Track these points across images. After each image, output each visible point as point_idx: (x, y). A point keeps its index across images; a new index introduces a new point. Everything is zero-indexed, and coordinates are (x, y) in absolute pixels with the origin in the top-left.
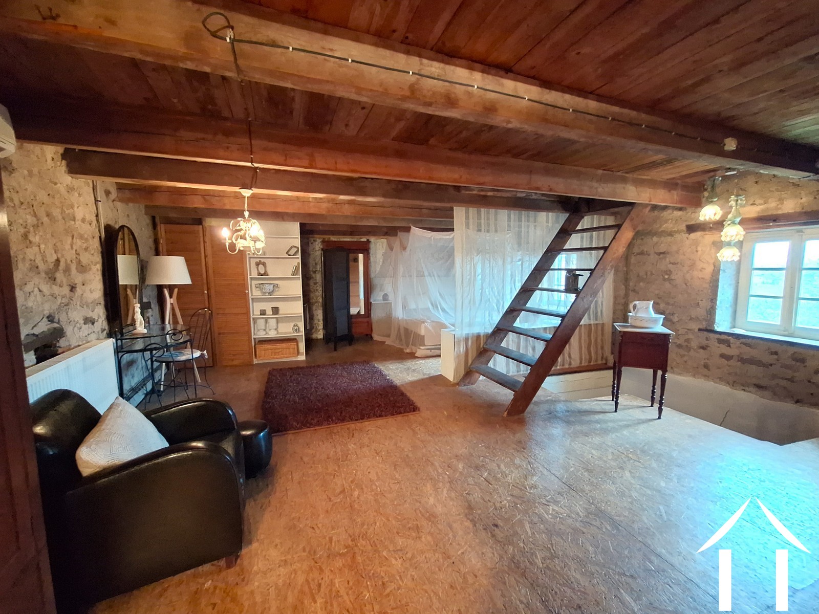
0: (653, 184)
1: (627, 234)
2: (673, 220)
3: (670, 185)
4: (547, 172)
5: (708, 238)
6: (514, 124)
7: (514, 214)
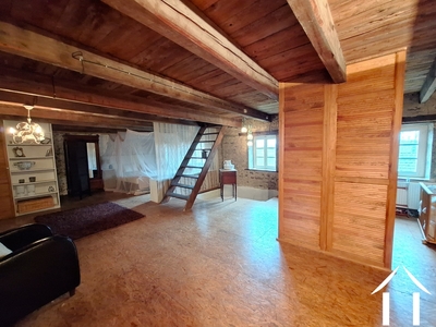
0: (227, 118)
1: (221, 136)
2: (234, 131)
3: (233, 119)
4: (193, 112)
5: (244, 138)
6: (186, 100)
7: (179, 126)
